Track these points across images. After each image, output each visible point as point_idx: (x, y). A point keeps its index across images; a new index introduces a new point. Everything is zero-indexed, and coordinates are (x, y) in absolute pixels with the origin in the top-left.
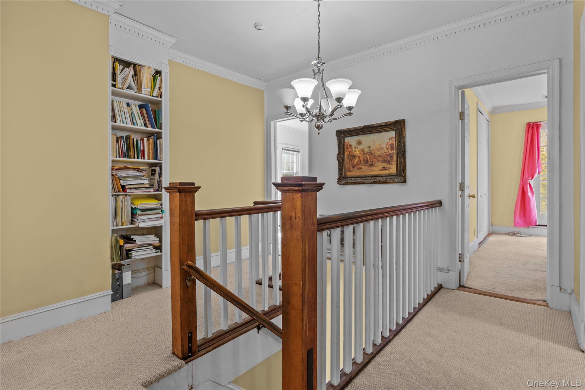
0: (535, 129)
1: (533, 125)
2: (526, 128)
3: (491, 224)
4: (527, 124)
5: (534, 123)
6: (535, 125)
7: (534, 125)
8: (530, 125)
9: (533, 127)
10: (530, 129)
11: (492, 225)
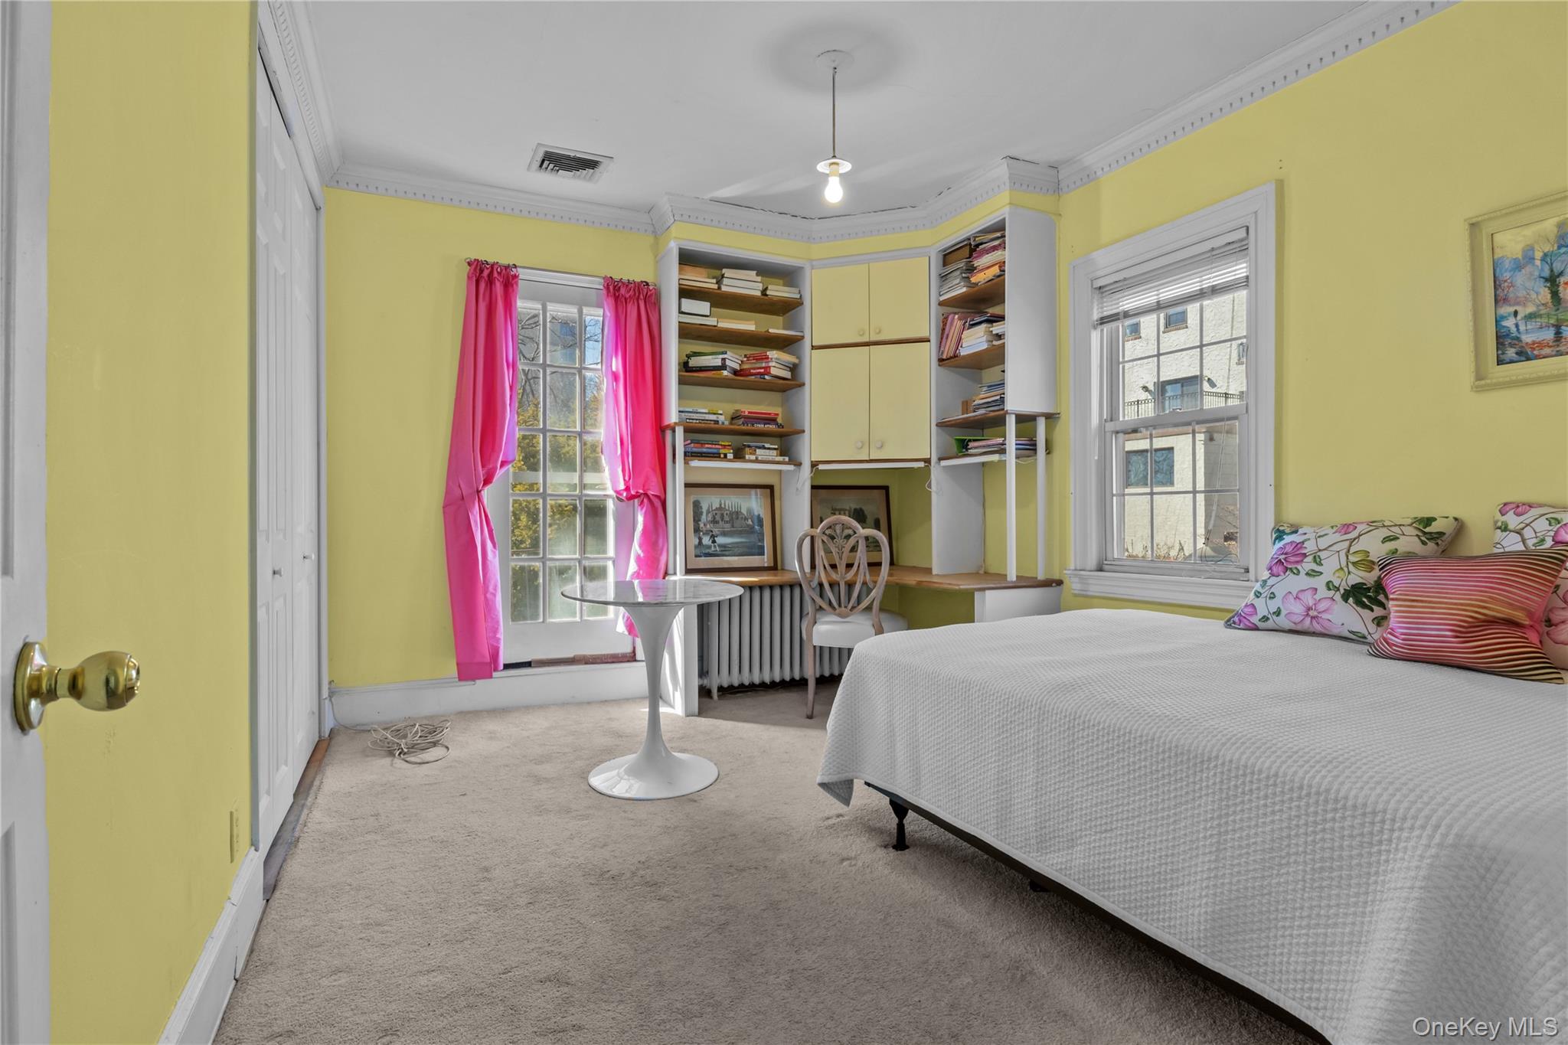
0: (498, 288)
1: (492, 272)
2: (469, 278)
3: (329, 691)
4: (469, 264)
5: (495, 267)
6: (499, 273)
7: (495, 274)
8: (482, 271)
9: (491, 282)
10: (482, 285)
11: (331, 694)
